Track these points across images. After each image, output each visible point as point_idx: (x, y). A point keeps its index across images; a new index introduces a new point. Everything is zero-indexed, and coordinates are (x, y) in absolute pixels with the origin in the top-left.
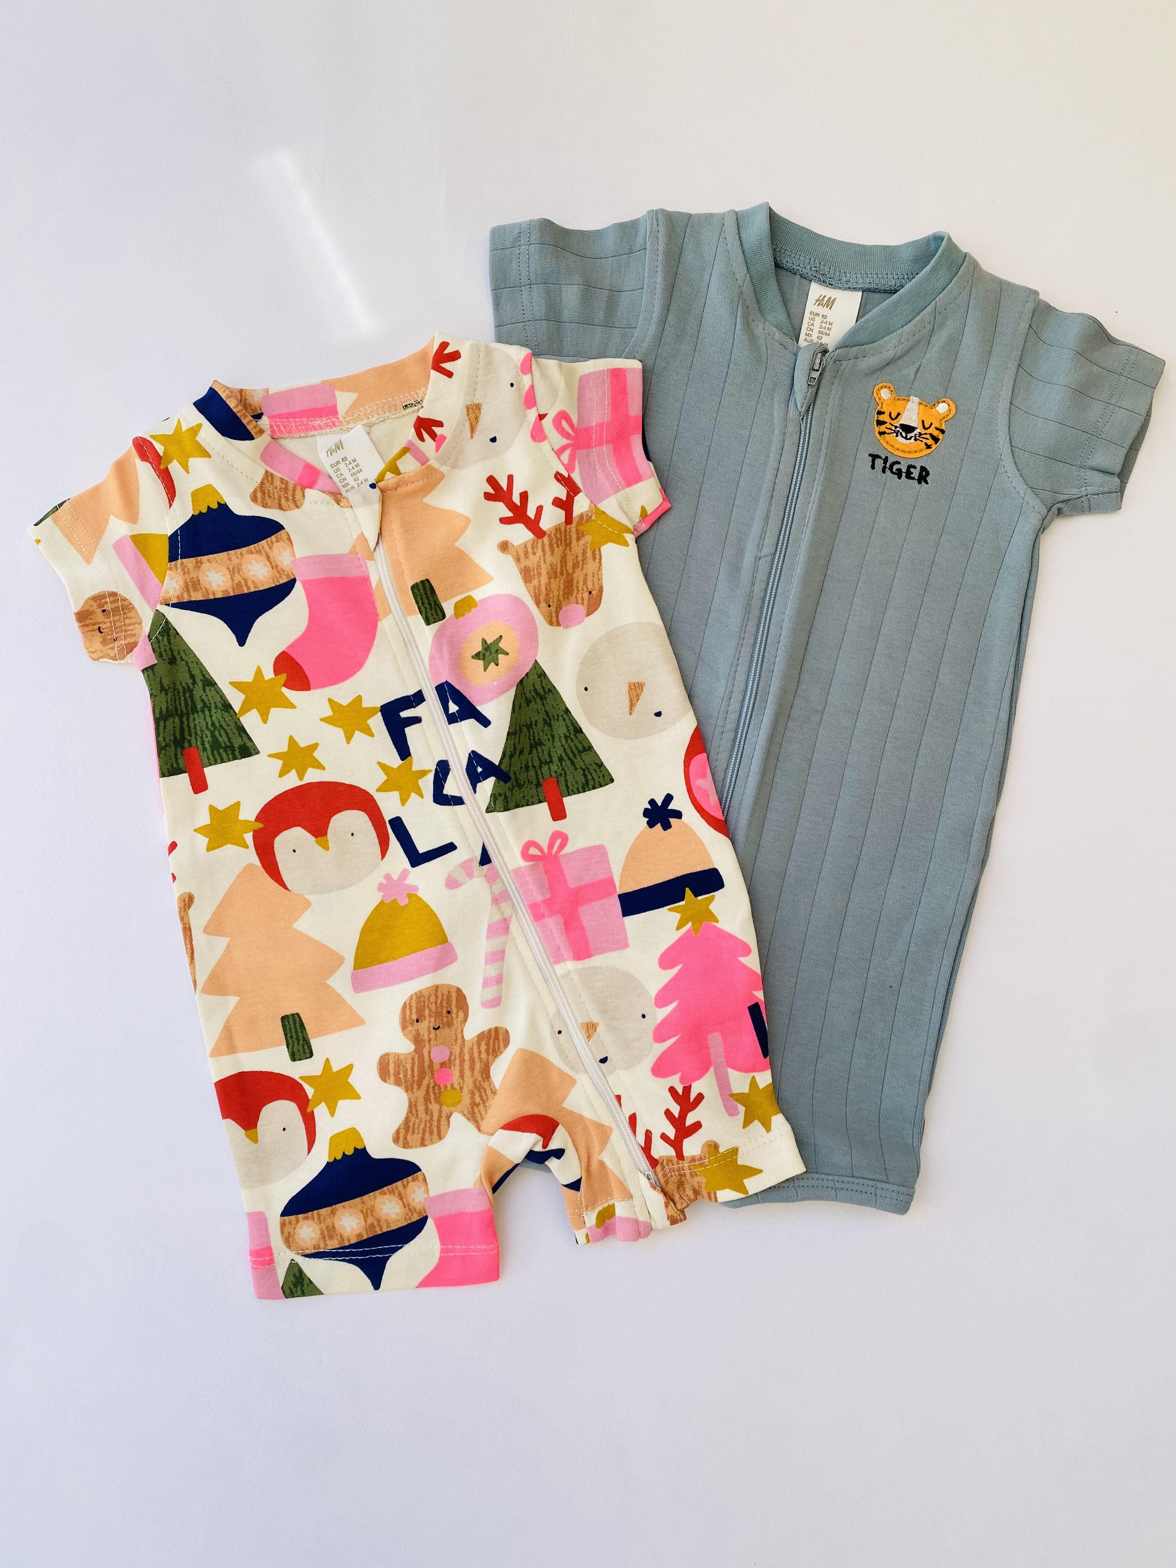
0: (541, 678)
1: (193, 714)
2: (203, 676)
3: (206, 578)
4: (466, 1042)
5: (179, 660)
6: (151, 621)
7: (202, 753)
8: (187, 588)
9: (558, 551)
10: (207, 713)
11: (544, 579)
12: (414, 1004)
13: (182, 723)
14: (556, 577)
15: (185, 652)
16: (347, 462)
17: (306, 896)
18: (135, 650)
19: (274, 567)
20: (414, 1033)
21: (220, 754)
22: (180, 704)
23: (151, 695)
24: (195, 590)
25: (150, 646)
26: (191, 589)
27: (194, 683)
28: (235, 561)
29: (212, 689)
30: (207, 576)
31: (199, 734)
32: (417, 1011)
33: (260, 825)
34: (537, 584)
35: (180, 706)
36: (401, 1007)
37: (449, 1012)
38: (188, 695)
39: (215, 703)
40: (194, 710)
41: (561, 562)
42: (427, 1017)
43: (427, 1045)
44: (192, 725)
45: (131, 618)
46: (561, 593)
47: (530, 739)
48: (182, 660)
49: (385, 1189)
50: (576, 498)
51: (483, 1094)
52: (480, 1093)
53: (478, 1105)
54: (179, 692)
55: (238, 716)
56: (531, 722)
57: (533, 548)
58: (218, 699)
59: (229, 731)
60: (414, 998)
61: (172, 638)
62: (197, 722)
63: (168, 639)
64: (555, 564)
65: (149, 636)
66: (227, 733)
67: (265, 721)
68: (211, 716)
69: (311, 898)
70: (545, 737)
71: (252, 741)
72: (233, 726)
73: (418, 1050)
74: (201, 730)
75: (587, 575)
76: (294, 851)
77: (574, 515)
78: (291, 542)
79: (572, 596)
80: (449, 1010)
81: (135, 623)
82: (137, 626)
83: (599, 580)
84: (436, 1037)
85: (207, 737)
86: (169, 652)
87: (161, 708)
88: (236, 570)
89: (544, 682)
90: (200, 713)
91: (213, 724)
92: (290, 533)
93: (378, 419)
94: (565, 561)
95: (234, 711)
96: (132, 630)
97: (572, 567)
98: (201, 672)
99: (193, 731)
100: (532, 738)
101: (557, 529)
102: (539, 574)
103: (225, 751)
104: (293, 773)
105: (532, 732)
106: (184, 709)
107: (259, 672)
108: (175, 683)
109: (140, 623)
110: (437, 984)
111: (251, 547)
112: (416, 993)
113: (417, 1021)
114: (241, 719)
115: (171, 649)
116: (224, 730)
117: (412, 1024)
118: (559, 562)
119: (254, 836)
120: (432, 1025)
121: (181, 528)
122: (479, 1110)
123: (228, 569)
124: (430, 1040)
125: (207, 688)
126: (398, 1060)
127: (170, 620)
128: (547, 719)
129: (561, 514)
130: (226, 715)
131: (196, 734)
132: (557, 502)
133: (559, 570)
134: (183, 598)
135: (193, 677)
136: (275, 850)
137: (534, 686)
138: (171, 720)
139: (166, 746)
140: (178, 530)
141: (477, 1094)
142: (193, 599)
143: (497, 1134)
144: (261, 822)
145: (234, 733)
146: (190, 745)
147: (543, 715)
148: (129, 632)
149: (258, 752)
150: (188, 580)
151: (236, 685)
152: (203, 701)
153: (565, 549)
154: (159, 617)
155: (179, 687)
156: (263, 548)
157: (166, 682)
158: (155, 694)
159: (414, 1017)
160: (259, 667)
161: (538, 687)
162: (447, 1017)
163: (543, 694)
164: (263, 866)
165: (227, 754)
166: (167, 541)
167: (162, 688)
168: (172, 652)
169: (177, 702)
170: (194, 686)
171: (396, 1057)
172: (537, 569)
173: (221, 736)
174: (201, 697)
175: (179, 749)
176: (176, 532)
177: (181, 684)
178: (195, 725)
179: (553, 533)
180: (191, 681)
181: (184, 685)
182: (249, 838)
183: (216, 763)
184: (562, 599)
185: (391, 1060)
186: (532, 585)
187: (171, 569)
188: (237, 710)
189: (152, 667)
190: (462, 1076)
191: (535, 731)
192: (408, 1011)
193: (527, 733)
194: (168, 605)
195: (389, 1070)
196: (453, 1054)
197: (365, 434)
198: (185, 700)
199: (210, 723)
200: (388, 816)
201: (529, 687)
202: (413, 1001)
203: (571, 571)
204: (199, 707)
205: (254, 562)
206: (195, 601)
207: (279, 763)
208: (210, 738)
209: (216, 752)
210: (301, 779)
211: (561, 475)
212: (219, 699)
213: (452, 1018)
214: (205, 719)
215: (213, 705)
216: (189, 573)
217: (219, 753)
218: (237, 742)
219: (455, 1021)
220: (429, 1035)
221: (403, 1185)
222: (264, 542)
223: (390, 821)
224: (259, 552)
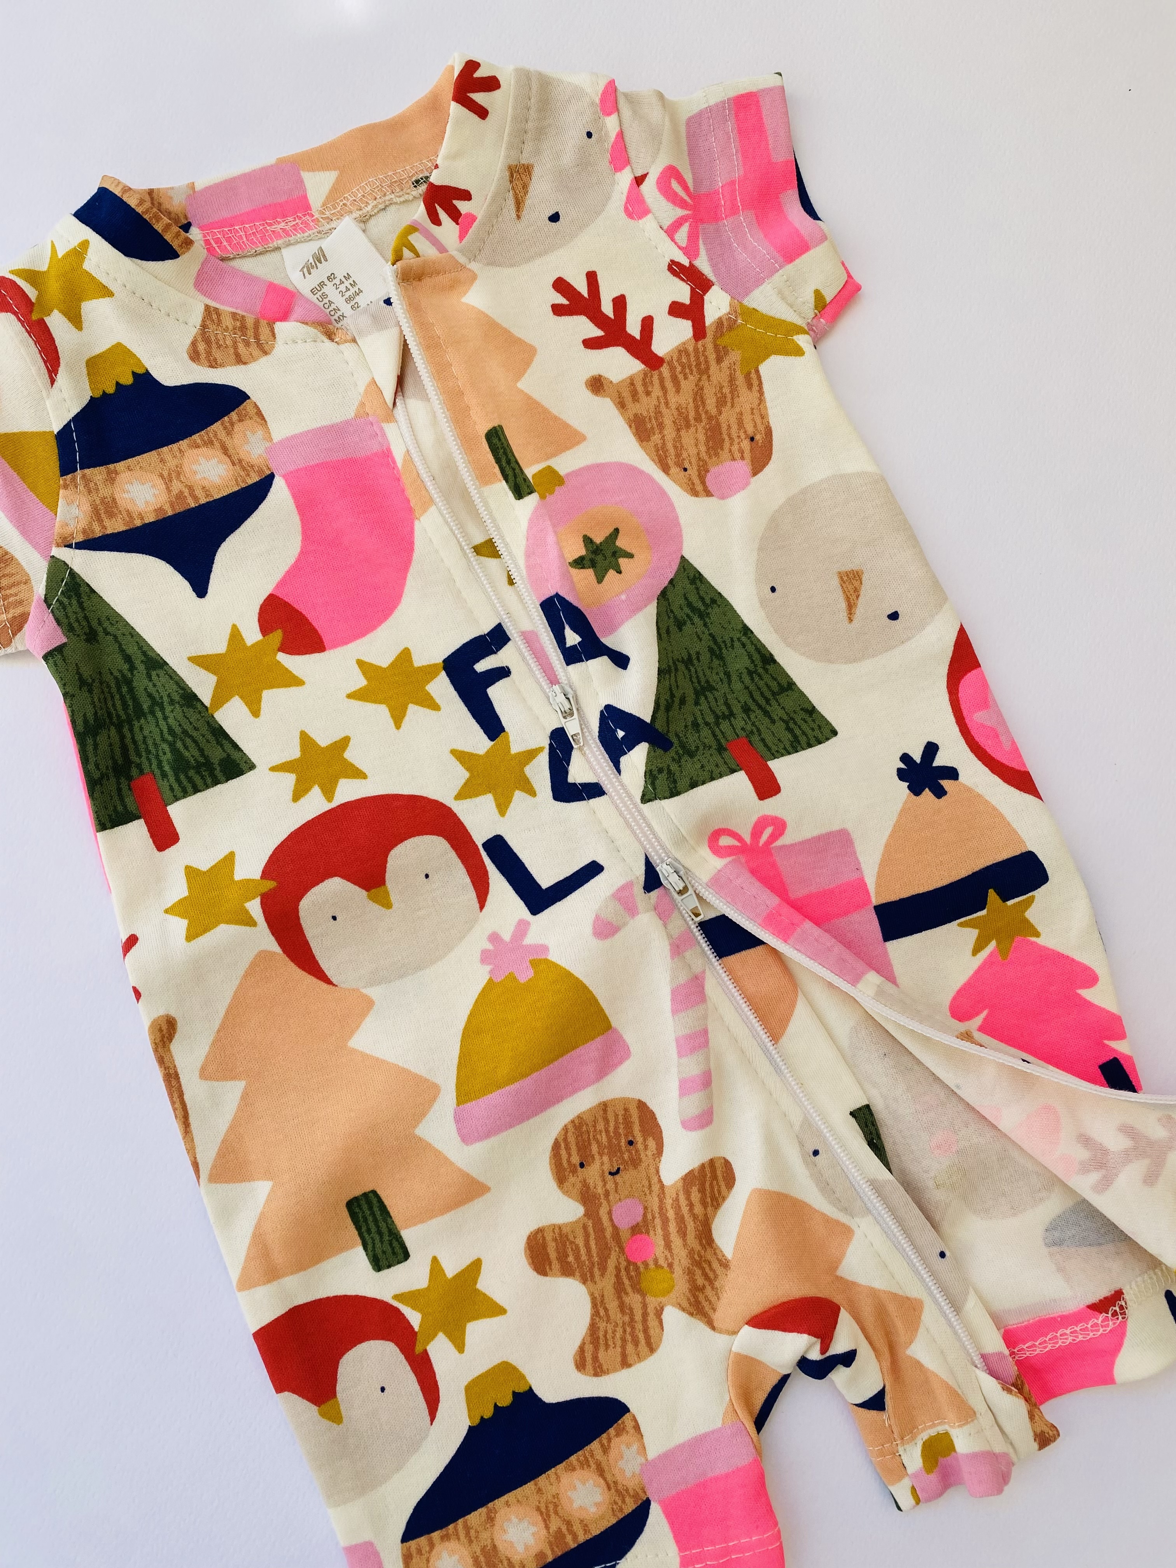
0: (695, 584)
1: (138, 719)
2: (144, 653)
3: (125, 495)
4: (666, 1190)
5: (101, 634)
6: (45, 576)
7: (160, 782)
8: (96, 513)
9: (688, 385)
10: (159, 714)
11: (669, 432)
12: (572, 1139)
13: (122, 738)
14: (688, 426)
15: (109, 619)
16: (337, 281)
17: (364, 991)
18: (26, 626)
19: (237, 462)
20: (579, 1185)
21: (190, 780)
22: (114, 705)
23: (65, 695)
24: (111, 515)
25: (51, 615)
26: (103, 515)
27: (132, 668)
28: (171, 463)
29: (161, 673)
30: (128, 492)
31: (153, 751)
32: (579, 1150)
33: (270, 884)
34: (660, 442)
35: (115, 710)
36: (550, 1149)
37: (631, 1143)
38: (125, 689)
39: (169, 696)
40: (140, 713)
41: (695, 400)
42: (597, 1157)
43: (604, 1203)
44: (139, 737)
45: (11, 575)
46: (703, 449)
47: (692, 682)
48: (107, 633)
49: (573, 1458)
50: (706, 297)
51: (707, 1270)
52: (703, 1269)
53: (702, 1289)
54: (109, 686)
55: (210, 711)
56: (690, 655)
57: (645, 385)
58: (172, 687)
59: (200, 739)
60: (570, 1127)
61: (85, 598)
62: (146, 733)
63: (78, 601)
64: (685, 406)
65: (46, 600)
66: (195, 742)
67: (256, 713)
68: (165, 718)
69: (373, 992)
70: (715, 677)
71: (240, 750)
72: (204, 730)
73: (591, 1213)
74: (155, 744)
75: (741, 414)
76: (334, 918)
77: (707, 323)
78: (263, 419)
79: (722, 449)
80: (630, 1138)
81: (19, 583)
82: (23, 586)
83: (763, 418)
84: (616, 1187)
85: (165, 754)
86: (84, 623)
87: (85, 715)
88: (174, 475)
89: (702, 587)
90: (150, 718)
91: (171, 730)
92: (258, 404)
93: (375, 206)
94: (702, 398)
95: (202, 704)
96: (16, 595)
97: (715, 404)
98: (140, 648)
99: (142, 747)
100: (695, 680)
101: (682, 351)
102: (661, 426)
103: (198, 772)
104: (316, 791)
105: (693, 670)
106: (122, 713)
107: (235, 635)
108: (100, 673)
109: (27, 582)
110: (605, 1099)
111: (196, 437)
112: (573, 1122)
113: (582, 1165)
114: (216, 715)
115: (86, 618)
116: (191, 737)
117: (574, 1172)
118: (691, 400)
119: (262, 903)
120: (607, 1168)
121: (76, 418)
122: (706, 1297)
123: (162, 476)
124: (607, 1194)
125: (154, 673)
126: (561, 1235)
127: (77, 569)
128: (715, 648)
129: (684, 329)
130: (190, 712)
131: (148, 752)
132: (676, 310)
133: (692, 415)
134: (93, 532)
135: (128, 659)
136: (302, 921)
137: (686, 599)
138: (104, 733)
139: (102, 776)
140: (69, 422)
141: (698, 1272)
142: (109, 531)
143: (742, 1331)
144: (273, 879)
145: (208, 741)
146: (141, 771)
147: (707, 641)
148: (11, 600)
149: (252, 767)
150: (98, 502)
151: (200, 661)
152: (150, 695)
153: (700, 380)
154: (58, 568)
155: (108, 678)
156: (216, 435)
157: (86, 672)
158: (71, 691)
159: (576, 1160)
160: (234, 627)
161: (693, 598)
162: (629, 1151)
163: (702, 608)
164: (285, 951)
165: (202, 777)
166: (53, 443)
167: (82, 683)
168: (88, 622)
169: (110, 704)
170: (132, 674)
171: (557, 1231)
172: (656, 419)
173: (186, 748)
174: (146, 689)
175: (123, 780)
176: (67, 426)
177: (112, 674)
178: (145, 737)
179: (675, 358)
180: (126, 666)
181: (116, 674)
182: (255, 907)
183: (185, 794)
184: (706, 457)
185: (549, 1237)
186: (652, 444)
187: (66, 487)
188: (207, 701)
189: (59, 649)
190: (668, 1245)
191: (699, 669)
192: (563, 1152)
193: (686, 672)
194: (70, 546)
195: (548, 1254)
196: (650, 1211)
197: (361, 233)
198: (122, 698)
199: (165, 730)
200: (480, 837)
201: (677, 601)
202: (570, 1134)
203: (714, 411)
204: (145, 707)
205: (202, 460)
206: (113, 534)
207: (290, 779)
208: (169, 755)
209: (182, 777)
210: (330, 799)
211: (678, 264)
212: (175, 687)
213: (637, 1151)
214: (157, 725)
215: (165, 699)
216: (97, 489)
217: (187, 777)
218: (216, 754)
219: (643, 1156)
220: (604, 1185)
221: (602, 1445)
222: (217, 426)
223: (485, 845)
224: (209, 443)
